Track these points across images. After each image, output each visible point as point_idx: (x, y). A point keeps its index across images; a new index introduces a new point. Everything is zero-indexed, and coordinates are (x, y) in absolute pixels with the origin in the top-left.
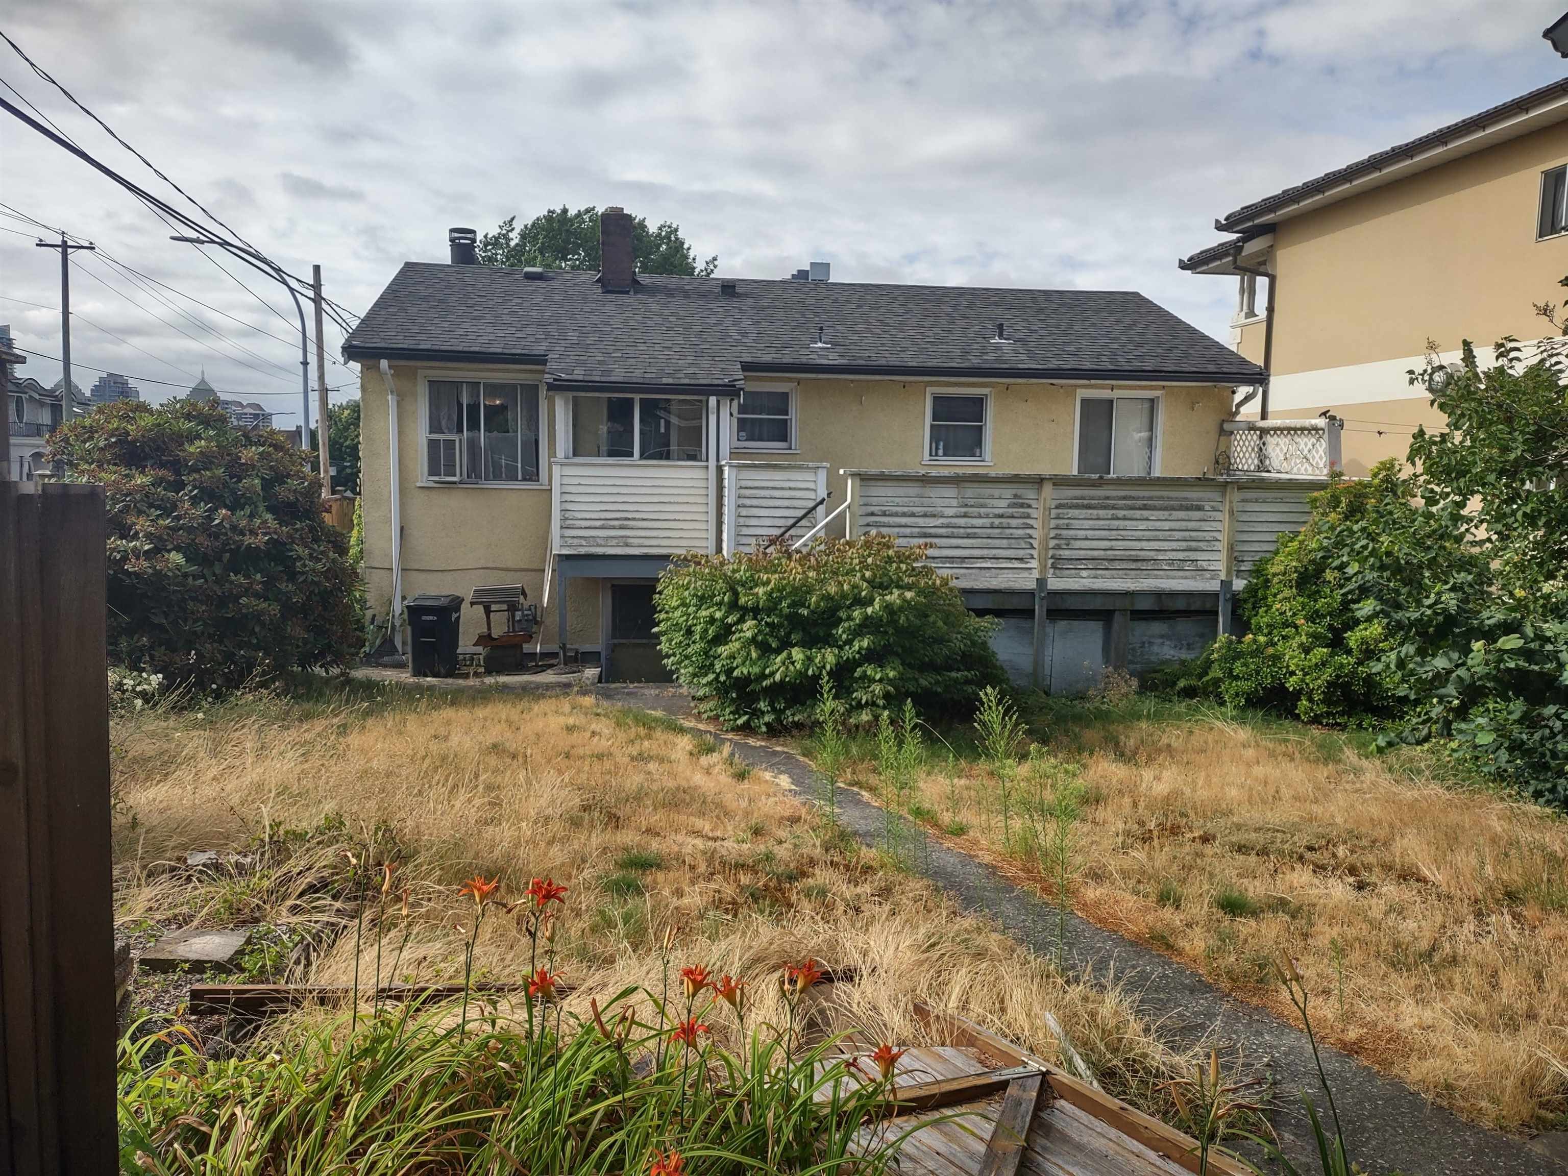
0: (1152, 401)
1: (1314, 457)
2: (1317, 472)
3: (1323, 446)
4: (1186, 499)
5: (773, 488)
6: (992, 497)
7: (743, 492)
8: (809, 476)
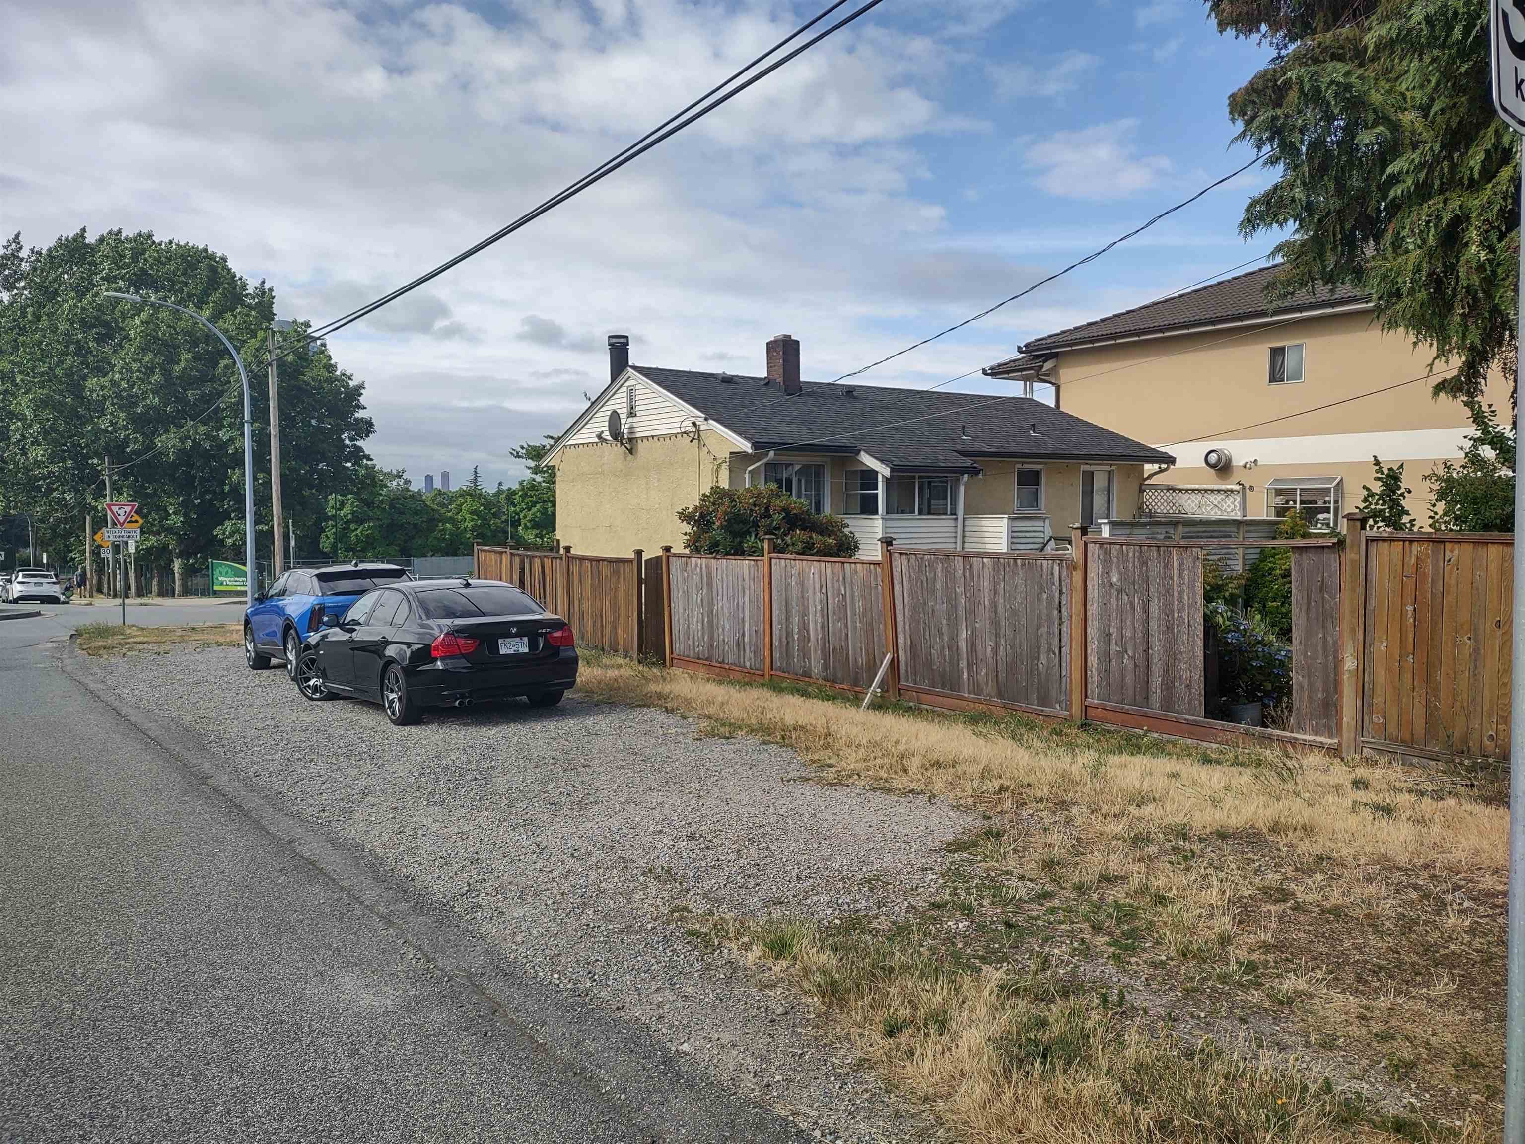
0: (1109, 472)
1: (1222, 506)
2: (1225, 514)
3: (1238, 498)
4: (1226, 532)
5: (1034, 531)
6: (1158, 533)
7: (1015, 534)
8: (1041, 523)
